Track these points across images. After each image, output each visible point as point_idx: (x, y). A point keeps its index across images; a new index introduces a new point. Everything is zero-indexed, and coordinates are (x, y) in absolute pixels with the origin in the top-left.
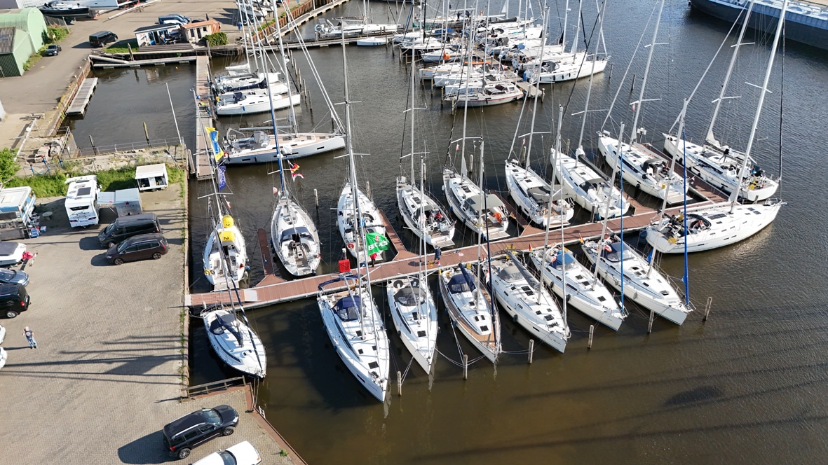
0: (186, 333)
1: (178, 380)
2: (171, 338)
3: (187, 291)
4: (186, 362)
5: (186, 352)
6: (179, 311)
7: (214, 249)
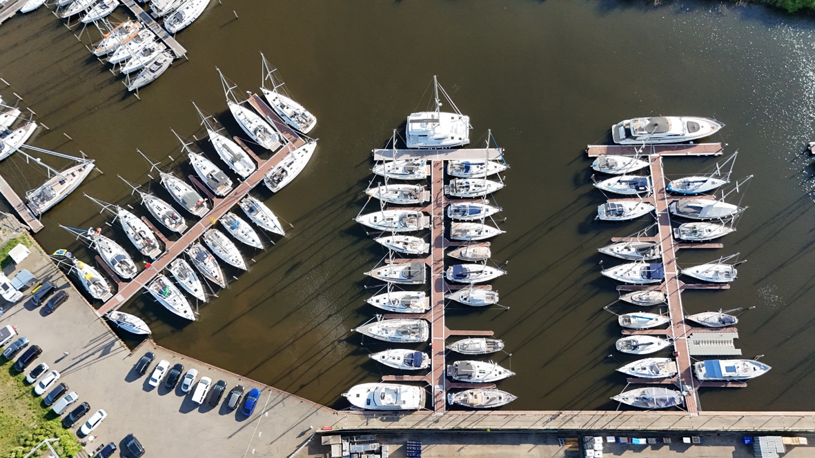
0: (110, 329)
1: (123, 349)
2: (106, 334)
3: (95, 310)
4: (120, 340)
5: (117, 337)
6: (99, 321)
7: (89, 285)
